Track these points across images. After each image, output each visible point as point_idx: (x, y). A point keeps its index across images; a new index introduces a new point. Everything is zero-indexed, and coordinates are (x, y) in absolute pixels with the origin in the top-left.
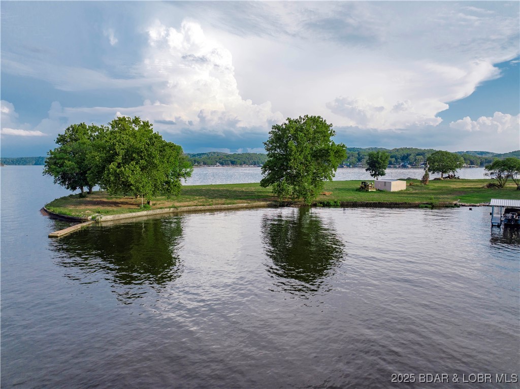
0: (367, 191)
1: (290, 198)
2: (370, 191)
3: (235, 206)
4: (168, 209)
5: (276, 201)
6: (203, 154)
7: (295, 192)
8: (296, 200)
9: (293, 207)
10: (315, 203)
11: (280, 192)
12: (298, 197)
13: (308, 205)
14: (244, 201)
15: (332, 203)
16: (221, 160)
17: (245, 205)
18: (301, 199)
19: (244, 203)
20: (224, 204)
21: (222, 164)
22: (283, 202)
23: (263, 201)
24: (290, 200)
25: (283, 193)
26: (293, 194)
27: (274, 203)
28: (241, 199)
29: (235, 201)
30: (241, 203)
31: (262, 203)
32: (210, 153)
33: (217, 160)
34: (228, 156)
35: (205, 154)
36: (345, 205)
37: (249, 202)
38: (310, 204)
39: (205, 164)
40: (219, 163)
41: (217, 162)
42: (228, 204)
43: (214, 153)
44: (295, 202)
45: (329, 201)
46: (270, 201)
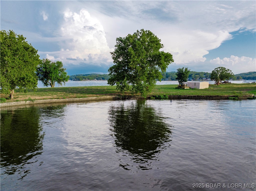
0: (184, 89)
1: (130, 93)
2: (185, 88)
3: (85, 99)
4: (25, 102)
5: (119, 95)
6: (88, 74)
7: (133, 88)
8: (135, 94)
9: (132, 99)
10: (149, 96)
11: (122, 88)
12: (136, 92)
13: (144, 98)
14: (94, 95)
15: (162, 96)
16: (97, 77)
17: (94, 98)
18: (139, 94)
19: (94, 97)
20: (76, 98)
21: (97, 79)
22: (125, 96)
23: (109, 95)
24: (131, 94)
25: (125, 89)
26: (133, 89)
27: (118, 97)
28: (92, 94)
29: (87, 95)
30: (92, 97)
31: (108, 97)
32: (92, 74)
33: (95, 77)
34: (100, 75)
35: (89, 74)
36: (171, 98)
37: (98, 96)
38: (146, 97)
39: (88, 79)
40: (96, 79)
41: (95, 78)
42: (79, 97)
43: (94, 74)
44: (134, 96)
45: (160, 95)
46: (114, 95)
